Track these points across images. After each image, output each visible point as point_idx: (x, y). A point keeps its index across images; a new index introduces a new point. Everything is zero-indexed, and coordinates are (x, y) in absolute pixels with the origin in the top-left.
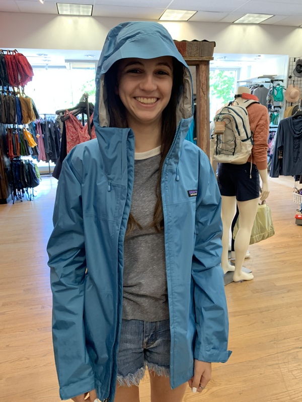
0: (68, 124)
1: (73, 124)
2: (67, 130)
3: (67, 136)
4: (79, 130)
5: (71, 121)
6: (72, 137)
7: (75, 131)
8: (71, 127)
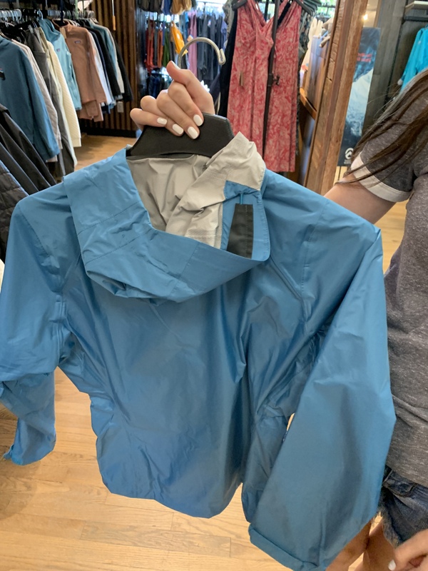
0: (243, 16)
1: (250, 16)
2: (238, 26)
3: (237, 37)
4: (258, 27)
5: (248, 11)
6: (245, 39)
7: (251, 28)
8: (246, 20)
